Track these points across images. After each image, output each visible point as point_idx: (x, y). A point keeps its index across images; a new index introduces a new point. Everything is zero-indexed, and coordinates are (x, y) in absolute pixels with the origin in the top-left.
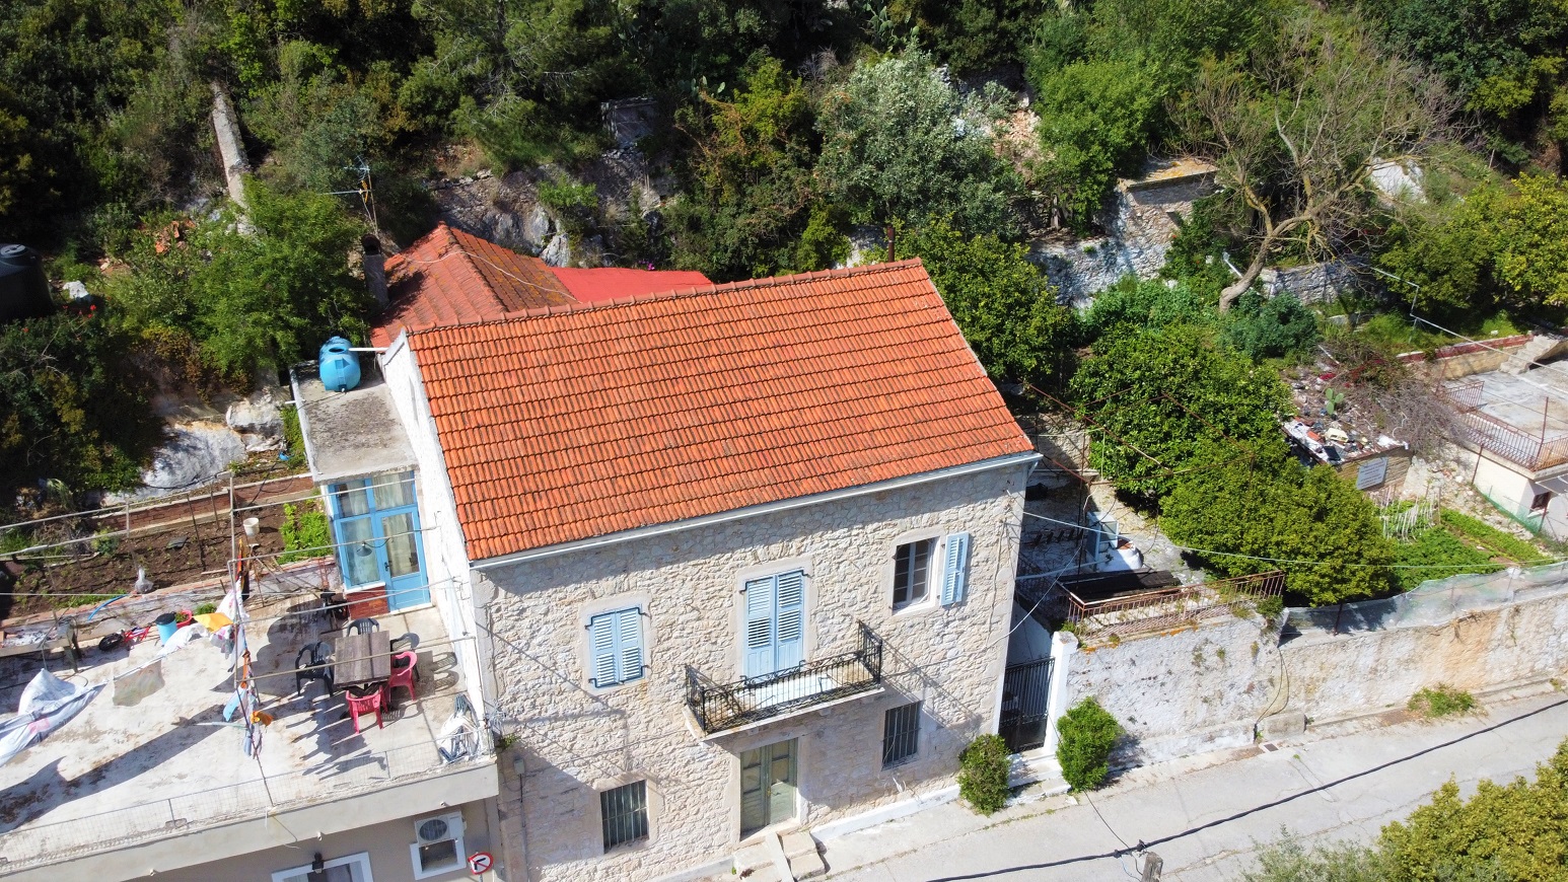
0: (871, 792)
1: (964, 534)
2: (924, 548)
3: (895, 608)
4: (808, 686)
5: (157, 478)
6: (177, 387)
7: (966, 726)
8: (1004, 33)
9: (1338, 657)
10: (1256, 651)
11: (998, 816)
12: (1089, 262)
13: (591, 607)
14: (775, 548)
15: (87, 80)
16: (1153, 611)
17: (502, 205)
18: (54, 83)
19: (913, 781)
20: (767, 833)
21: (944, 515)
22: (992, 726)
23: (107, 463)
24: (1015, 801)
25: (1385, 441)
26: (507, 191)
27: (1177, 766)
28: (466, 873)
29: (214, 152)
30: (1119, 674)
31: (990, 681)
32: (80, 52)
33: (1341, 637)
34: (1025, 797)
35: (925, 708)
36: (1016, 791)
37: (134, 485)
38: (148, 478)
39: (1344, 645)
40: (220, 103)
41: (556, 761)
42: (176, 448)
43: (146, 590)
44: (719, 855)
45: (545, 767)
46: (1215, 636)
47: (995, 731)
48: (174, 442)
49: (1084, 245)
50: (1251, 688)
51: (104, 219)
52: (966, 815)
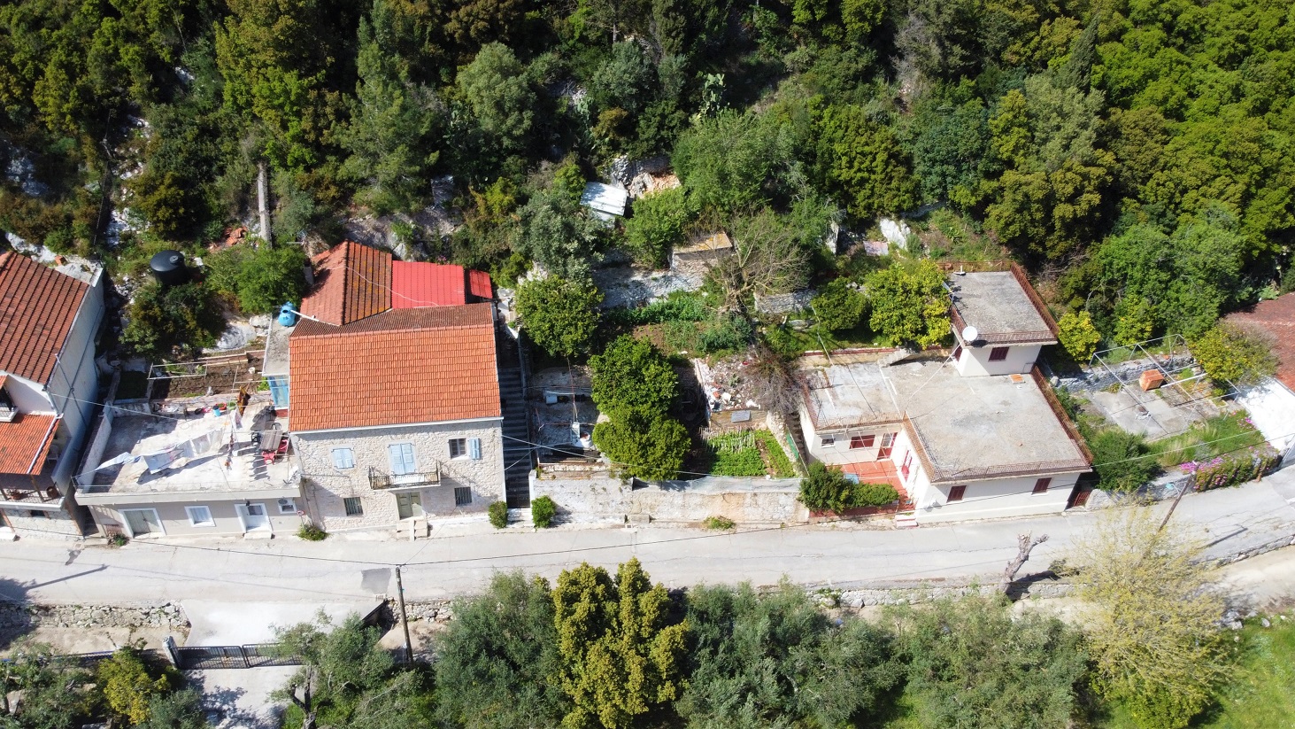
0: (452, 513)
1: (477, 438)
2: (462, 441)
3: (452, 457)
4: (416, 479)
5: (222, 344)
6: (232, 310)
7: (491, 497)
8: (662, 139)
9: (663, 498)
10: (621, 491)
11: (502, 530)
12: (653, 283)
13: (332, 447)
14: (399, 436)
15: (209, 161)
16: (578, 468)
17: (377, 229)
18: (196, 165)
19: (470, 512)
20: (411, 520)
21: (467, 432)
22: (503, 498)
23: (204, 337)
24: (510, 526)
25: (750, 403)
26: (378, 224)
27: (586, 525)
28: (295, 514)
29: (256, 198)
30: (557, 489)
31: (500, 484)
32: (209, 148)
33: (664, 491)
34: (515, 525)
35: (472, 489)
36: (513, 522)
37: (214, 346)
38: (219, 344)
39: (664, 495)
40: (261, 177)
41: (326, 487)
42: (229, 333)
43: (211, 394)
44: (392, 523)
45: (322, 489)
46: (600, 482)
47: (505, 501)
48: (228, 329)
49: (655, 274)
50: (622, 503)
51: (213, 228)
52: (492, 528)
